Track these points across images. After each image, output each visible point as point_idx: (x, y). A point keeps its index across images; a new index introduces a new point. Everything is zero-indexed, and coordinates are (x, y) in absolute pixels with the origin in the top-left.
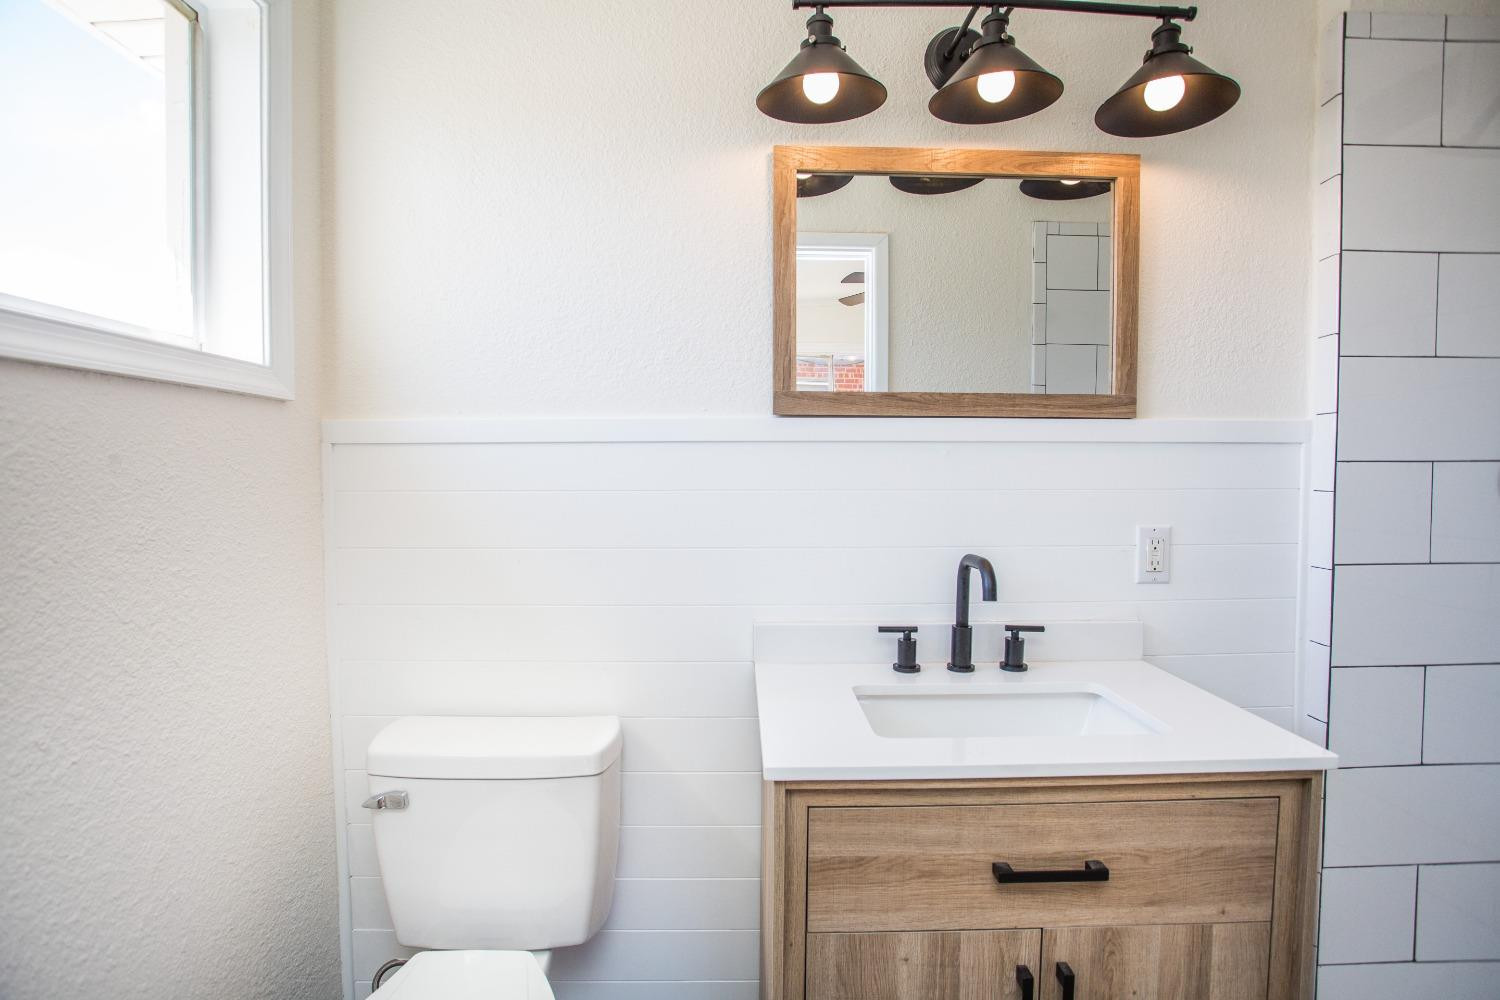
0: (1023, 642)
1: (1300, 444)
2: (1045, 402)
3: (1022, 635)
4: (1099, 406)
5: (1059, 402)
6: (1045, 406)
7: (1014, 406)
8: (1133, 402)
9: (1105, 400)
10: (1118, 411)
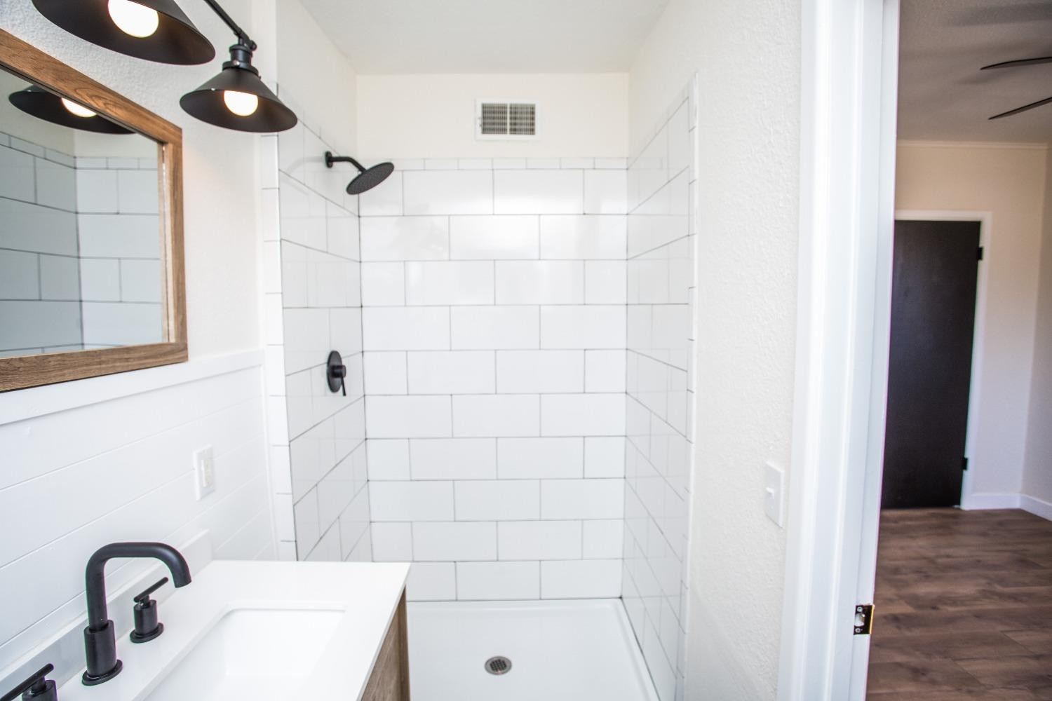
0: (155, 602)
1: (260, 365)
2: (126, 356)
3: (152, 596)
4: (165, 354)
5: (137, 355)
6: (127, 360)
7: (100, 363)
8: (185, 348)
9: (169, 348)
10: (177, 357)
